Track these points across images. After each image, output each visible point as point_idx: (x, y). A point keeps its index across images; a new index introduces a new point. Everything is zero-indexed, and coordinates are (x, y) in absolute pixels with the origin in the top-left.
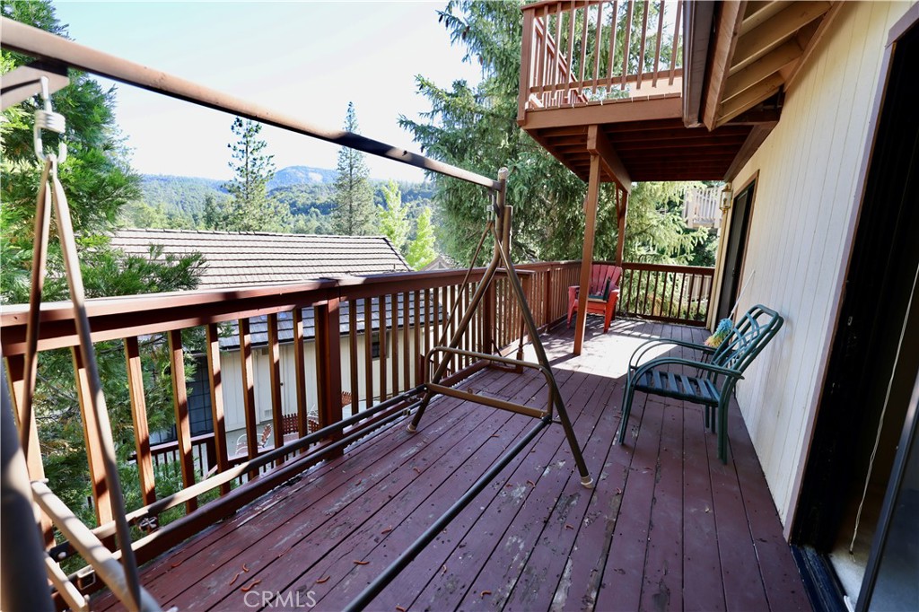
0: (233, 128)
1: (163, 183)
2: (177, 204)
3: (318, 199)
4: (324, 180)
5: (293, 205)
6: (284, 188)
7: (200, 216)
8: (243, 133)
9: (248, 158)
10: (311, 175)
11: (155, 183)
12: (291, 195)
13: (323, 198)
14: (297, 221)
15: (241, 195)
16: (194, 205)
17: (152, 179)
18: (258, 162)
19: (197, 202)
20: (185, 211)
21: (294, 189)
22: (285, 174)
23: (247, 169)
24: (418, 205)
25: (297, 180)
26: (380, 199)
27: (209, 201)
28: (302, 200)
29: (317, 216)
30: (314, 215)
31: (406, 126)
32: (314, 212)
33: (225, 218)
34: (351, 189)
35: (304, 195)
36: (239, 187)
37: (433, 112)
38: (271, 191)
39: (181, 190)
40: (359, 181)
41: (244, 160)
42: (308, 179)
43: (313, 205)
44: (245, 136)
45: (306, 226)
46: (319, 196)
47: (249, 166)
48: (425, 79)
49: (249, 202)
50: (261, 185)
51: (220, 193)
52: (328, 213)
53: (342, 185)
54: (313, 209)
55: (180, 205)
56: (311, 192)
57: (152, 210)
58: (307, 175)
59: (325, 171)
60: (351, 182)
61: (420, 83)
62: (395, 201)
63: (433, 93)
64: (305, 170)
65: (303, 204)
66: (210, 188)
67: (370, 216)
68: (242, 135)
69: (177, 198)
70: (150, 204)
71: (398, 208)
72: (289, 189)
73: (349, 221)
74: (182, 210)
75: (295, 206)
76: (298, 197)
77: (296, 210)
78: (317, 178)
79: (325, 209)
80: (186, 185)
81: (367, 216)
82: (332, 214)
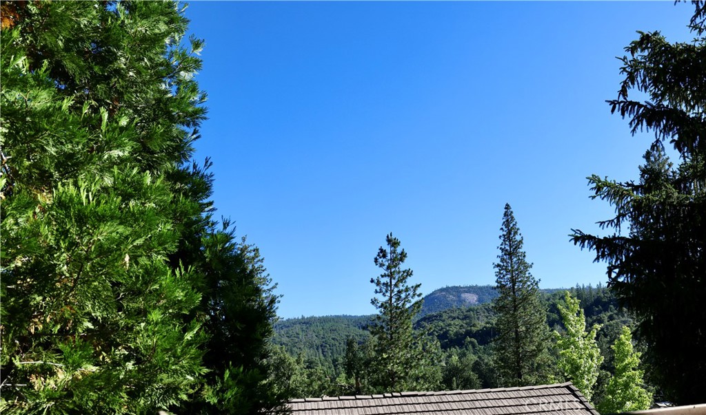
0: (376, 260)
1: (304, 327)
2: (317, 349)
3: (474, 325)
4: (479, 300)
5: (443, 336)
6: (433, 316)
7: (341, 360)
8: (387, 264)
9: (392, 291)
10: (464, 296)
11: (298, 327)
12: (441, 324)
13: (480, 324)
14: (450, 356)
15: (385, 336)
16: (334, 348)
17: (295, 323)
18: (403, 295)
19: (338, 344)
20: (325, 356)
21: (445, 316)
22: (433, 299)
23: (391, 304)
24: (611, 318)
25: (447, 305)
26: (555, 316)
27: (350, 344)
28: (455, 328)
29: (474, 346)
30: (470, 346)
31: (583, 242)
32: (471, 342)
33: (367, 364)
34: (515, 310)
35: (457, 322)
36: (382, 327)
37: (618, 218)
38: (418, 322)
39: (321, 333)
40: (525, 299)
41: (388, 294)
42: (461, 301)
43: (469, 333)
44: (389, 268)
45: (461, 362)
46: (476, 322)
47: (393, 300)
48: (603, 179)
49: (393, 343)
50: (407, 320)
51: (361, 331)
52: (488, 343)
53: (503, 307)
54: (469, 339)
55: (320, 351)
56: (466, 317)
57: (292, 360)
58: (459, 297)
59: (481, 288)
60: (515, 301)
61: (594, 185)
62: (577, 324)
63: (616, 194)
64: (457, 290)
65: (456, 334)
66: (351, 326)
67: (544, 344)
68: (385, 267)
69: (317, 342)
70: (292, 353)
71: (583, 332)
72: (439, 317)
73: (516, 353)
74: (321, 355)
75: (447, 338)
76: (449, 325)
77: (448, 341)
78: (472, 299)
79: (484, 336)
80: (327, 326)
81: (540, 344)
82: (493, 344)
